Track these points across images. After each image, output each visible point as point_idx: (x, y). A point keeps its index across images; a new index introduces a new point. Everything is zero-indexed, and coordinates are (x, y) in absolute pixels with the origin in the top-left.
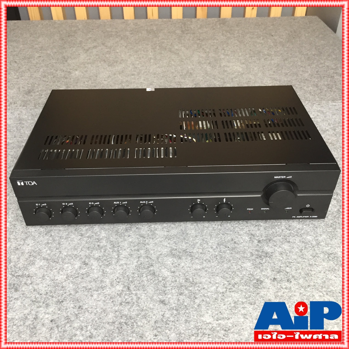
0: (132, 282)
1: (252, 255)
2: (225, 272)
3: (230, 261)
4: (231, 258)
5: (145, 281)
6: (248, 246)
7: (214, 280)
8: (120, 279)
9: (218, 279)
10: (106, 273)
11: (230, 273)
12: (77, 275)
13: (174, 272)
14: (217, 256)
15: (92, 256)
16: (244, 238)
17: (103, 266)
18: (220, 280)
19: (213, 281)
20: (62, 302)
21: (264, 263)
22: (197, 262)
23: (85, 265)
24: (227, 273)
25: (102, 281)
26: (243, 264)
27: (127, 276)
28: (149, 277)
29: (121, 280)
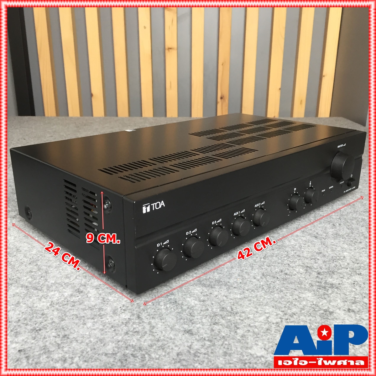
0: (144, 311)
1: (312, 285)
2: (276, 302)
3: (281, 291)
4: (283, 289)
5: (163, 310)
6: (304, 278)
7: (262, 310)
8: (127, 307)
9: (268, 309)
10: (108, 301)
11: (285, 303)
12: (65, 303)
13: (204, 301)
14: (262, 286)
15: (90, 284)
16: (297, 270)
17: (104, 294)
18: (271, 309)
19: (261, 311)
20: (40, 330)
21: (330, 294)
22: (236, 291)
23: (78, 293)
24: (280, 302)
25: (100, 309)
26: (301, 294)
27: (138, 304)
28: (168, 306)
29: (129, 308)
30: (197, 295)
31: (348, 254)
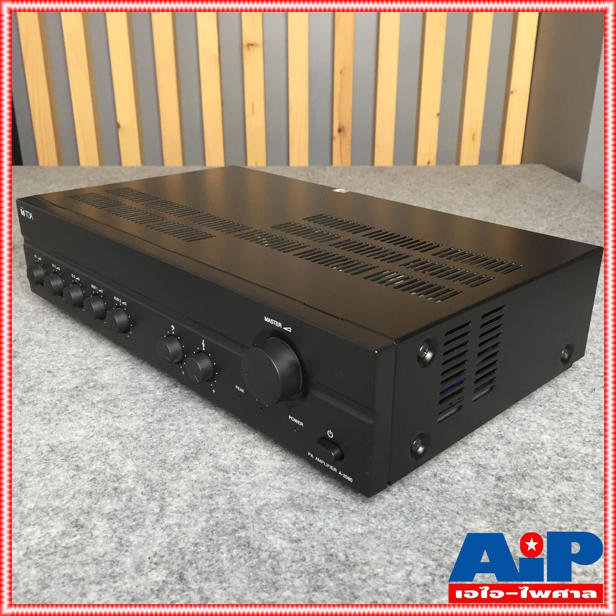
0: (192, 564)
1: (486, 504)
2: (425, 539)
3: (434, 517)
4: (437, 512)
5: (225, 562)
6: (474, 488)
7: (399, 557)
8: (162, 557)
9: (410, 556)
10: (128, 544)
11: (439, 542)
12: (52, 550)
13: (298, 541)
14: (401, 506)
15: (97, 510)
16: (462, 471)
17: (121, 530)
18: (415, 556)
19: (397, 559)
21: (518, 520)
22: (354, 519)
23: (75, 529)
24: (431, 542)
25: (114, 562)
26: (467, 522)
27: (180, 549)
28: (234, 552)
29: (165, 559)
30: (286, 529)
31: (548, 437)
